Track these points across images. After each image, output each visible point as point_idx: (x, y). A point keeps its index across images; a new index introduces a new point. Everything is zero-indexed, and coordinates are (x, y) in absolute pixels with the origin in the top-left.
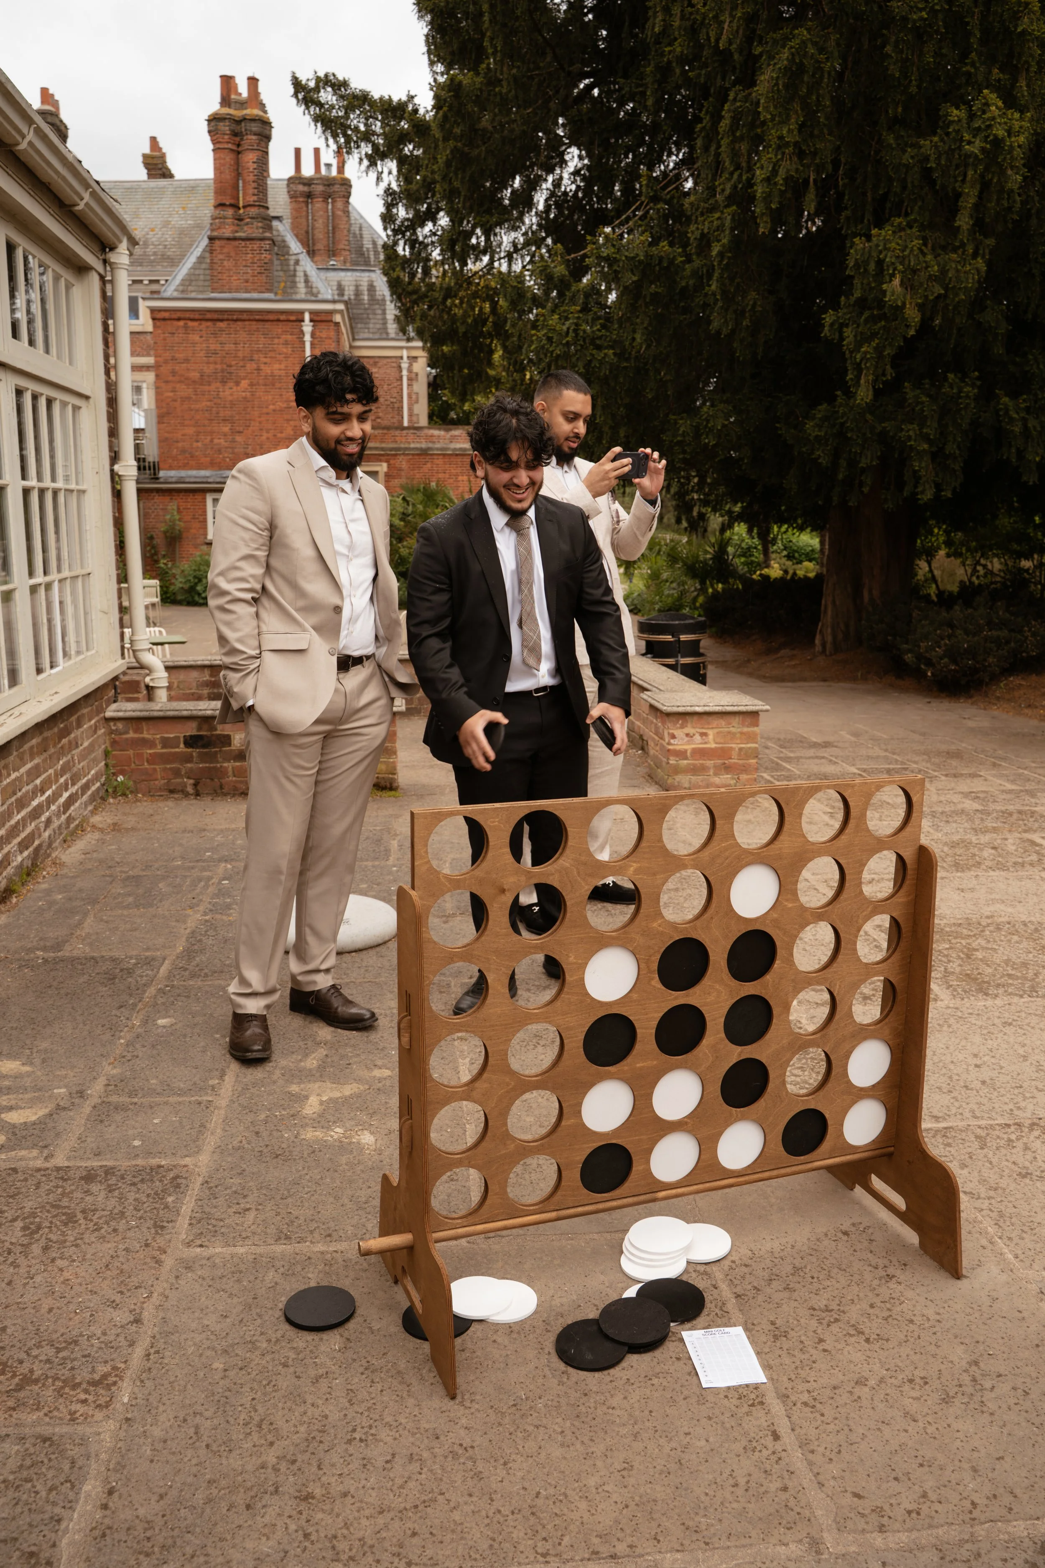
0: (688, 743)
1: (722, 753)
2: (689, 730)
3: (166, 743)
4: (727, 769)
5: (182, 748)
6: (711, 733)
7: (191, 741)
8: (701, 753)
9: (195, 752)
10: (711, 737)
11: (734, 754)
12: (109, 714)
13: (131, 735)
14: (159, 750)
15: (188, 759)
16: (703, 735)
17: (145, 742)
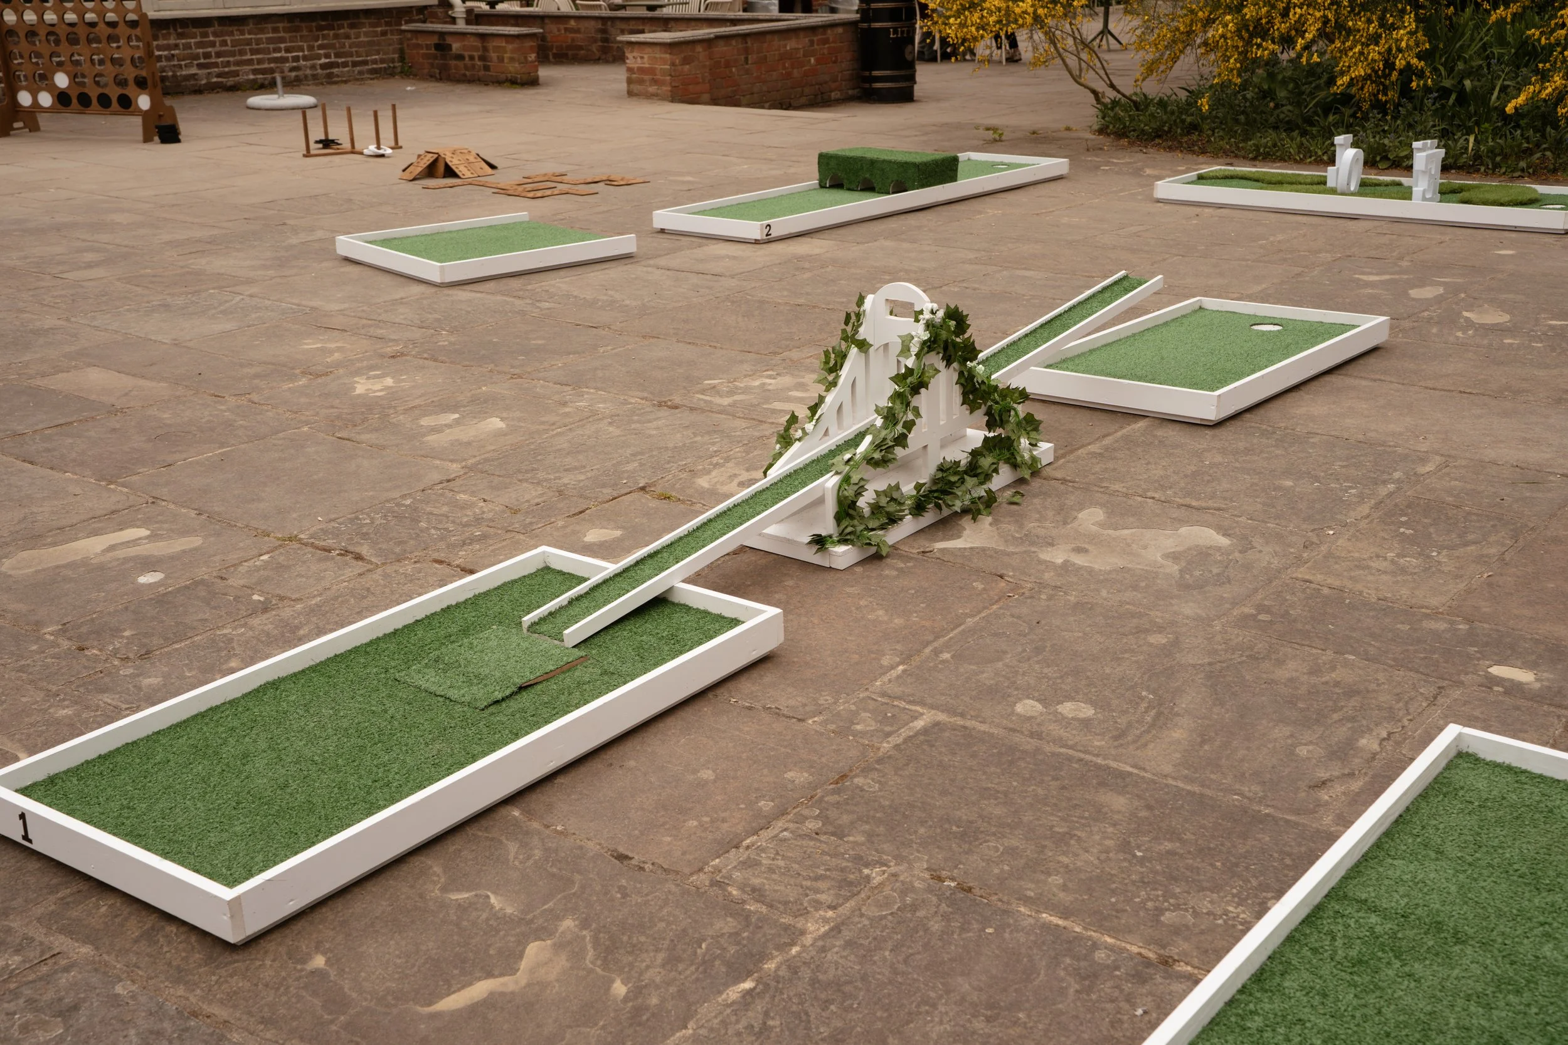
0: (636, 63)
1: (651, 71)
2: (635, 54)
3: (428, 47)
4: (655, 82)
5: (433, 51)
6: (646, 56)
7: (438, 47)
8: (642, 70)
9: (439, 53)
10: (646, 60)
11: (658, 72)
12: (403, 27)
13: (414, 41)
14: (424, 51)
15: (435, 57)
16: (642, 58)
17: (418, 46)
